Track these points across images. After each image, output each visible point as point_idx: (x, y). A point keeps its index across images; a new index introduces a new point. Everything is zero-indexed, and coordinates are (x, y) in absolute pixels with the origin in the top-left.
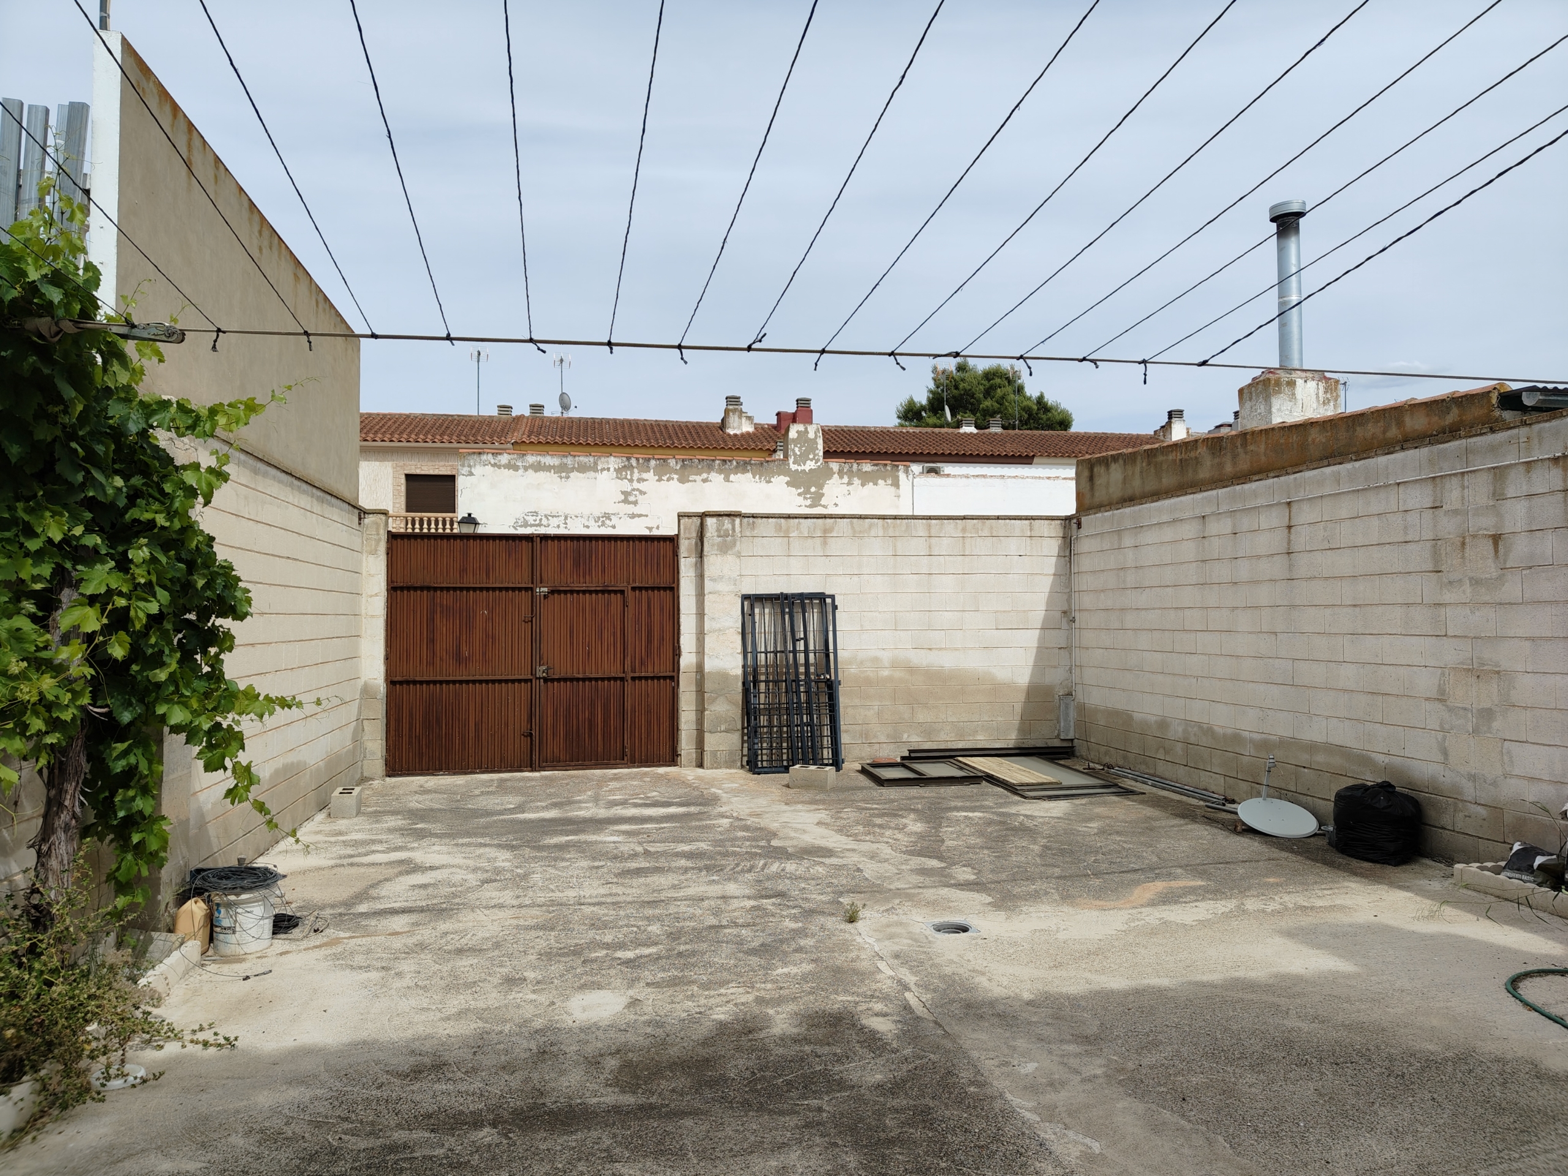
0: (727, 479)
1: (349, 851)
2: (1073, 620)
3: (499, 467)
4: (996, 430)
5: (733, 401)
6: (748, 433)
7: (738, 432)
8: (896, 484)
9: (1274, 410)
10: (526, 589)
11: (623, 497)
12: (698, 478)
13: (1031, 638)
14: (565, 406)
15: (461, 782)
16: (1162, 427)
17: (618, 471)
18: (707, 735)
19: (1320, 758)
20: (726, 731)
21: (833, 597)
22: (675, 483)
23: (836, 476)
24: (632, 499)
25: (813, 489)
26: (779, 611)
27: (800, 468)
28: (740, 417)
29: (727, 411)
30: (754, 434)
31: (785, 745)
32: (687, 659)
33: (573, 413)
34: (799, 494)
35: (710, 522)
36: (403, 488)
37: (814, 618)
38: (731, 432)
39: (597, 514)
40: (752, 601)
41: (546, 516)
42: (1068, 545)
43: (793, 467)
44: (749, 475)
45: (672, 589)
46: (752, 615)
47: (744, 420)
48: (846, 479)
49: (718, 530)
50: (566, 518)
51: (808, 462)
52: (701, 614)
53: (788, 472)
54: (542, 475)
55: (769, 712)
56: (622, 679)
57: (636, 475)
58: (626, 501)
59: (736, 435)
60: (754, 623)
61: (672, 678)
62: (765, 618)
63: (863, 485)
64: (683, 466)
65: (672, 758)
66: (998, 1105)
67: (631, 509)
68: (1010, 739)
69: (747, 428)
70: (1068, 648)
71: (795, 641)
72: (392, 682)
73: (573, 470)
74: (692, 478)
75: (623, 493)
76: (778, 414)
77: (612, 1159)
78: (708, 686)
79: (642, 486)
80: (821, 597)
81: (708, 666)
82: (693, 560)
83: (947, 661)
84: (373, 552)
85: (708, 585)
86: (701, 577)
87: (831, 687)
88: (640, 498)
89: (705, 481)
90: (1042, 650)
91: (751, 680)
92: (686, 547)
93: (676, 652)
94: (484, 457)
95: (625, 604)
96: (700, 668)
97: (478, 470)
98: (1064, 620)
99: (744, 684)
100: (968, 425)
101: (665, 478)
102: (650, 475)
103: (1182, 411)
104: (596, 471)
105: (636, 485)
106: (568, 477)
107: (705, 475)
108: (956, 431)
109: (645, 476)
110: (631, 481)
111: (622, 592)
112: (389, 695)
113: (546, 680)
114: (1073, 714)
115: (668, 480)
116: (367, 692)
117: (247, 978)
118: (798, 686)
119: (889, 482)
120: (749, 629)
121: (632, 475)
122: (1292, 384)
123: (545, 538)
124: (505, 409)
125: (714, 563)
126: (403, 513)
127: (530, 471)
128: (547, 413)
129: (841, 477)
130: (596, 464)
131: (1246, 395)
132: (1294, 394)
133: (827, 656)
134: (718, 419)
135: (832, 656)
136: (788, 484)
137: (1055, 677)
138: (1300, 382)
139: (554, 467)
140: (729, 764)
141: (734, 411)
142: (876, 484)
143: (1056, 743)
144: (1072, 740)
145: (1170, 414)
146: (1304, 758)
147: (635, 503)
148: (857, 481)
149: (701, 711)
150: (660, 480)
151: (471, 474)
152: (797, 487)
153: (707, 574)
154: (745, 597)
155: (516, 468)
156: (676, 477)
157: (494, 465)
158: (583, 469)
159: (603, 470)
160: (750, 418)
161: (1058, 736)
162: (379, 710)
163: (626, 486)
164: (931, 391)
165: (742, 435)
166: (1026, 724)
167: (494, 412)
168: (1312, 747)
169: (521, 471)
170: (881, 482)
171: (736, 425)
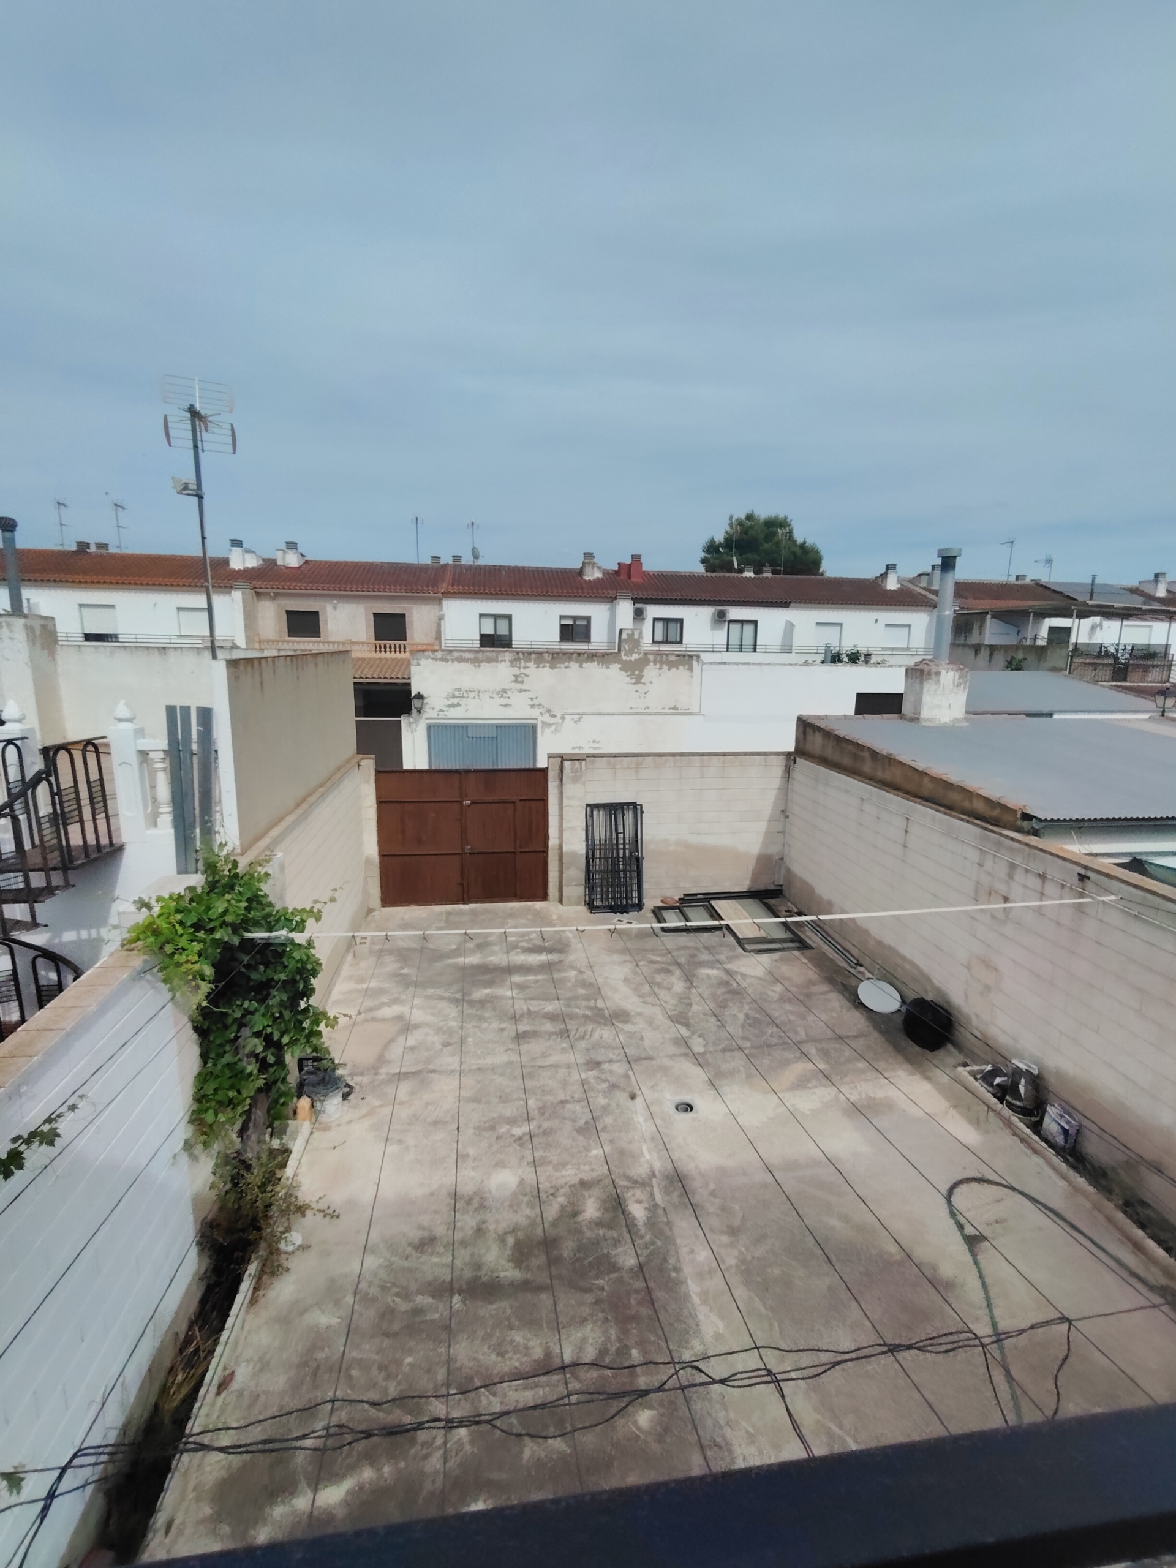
0: (581, 666)
1: (369, 1003)
2: (787, 817)
3: (436, 660)
4: (767, 574)
5: (589, 556)
6: (598, 578)
7: (591, 578)
8: (691, 669)
9: (925, 691)
10: (458, 801)
11: (514, 679)
12: (562, 666)
13: (762, 826)
14: (476, 557)
15: (424, 915)
16: (881, 575)
17: (511, 662)
18: (564, 888)
19: (907, 966)
20: (576, 885)
21: (641, 805)
22: (547, 670)
23: (652, 664)
24: (520, 679)
25: (637, 673)
26: (608, 812)
27: (628, 659)
28: (593, 568)
29: (584, 563)
30: (602, 579)
31: (610, 896)
32: (553, 842)
33: (481, 562)
34: (628, 676)
35: (567, 764)
36: (372, 622)
37: (629, 816)
38: (587, 578)
39: (498, 689)
40: (592, 807)
41: (466, 691)
42: (788, 770)
43: (624, 658)
44: (596, 663)
45: (544, 801)
46: (592, 816)
47: (595, 569)
48: (658, 666)
49: (572, 769)
50: (479, 692)
51: (634, 655)
52: (561, 816)
53: (619, 661)
54: (463, 665)
55: (600, 872)
56: (514, 853)
57: (523, 664)
58: (516, 681)
59: (590, 581)
60: (593, 821)
61: (544, 852)
62: (600, 817)
63: (669, 670)
64: (553, 658)
65: (544, 897)
66: (683, 1289)
67: (519, 686)
68: (744, 886)
69: (598, 575)
70: (783, 832)
71: (617, 834)
72: (382, 855)
73: (482, 661)
74: (558, 665)
75: (514, 676)
76: (619, 564)
77: (511, 1328)
78: (564, 861)
79: (527, 671)
80: (634, 805)
81: (565, 849)
82: (557, 783)
83: (709, 841)
84: (367, 782)
85: (565, 801)
86: (561, 793)
87: (638, 861)
88: (525, 679)
89: (567, 667)
90: (768, 834)
91: (590, 859)
92: (552, 776)
93: (546, 837)
94: (426, 653)
95: (515, 810)
96: (561, 847)
97: (423, 662)
98: (782, 816)
99: (586, 858)
100: (749, 571)
101: (541, 666)
102: (531, 664)
103: (895, 565)
104: (497, 661)
105: (522, 670)
106: (479, 666)
107: (566, 664)
108: (740, 575)
109: (528, 664)
110: (519, 668)
111: (514, 802)
112: (381, 863)
113: (470, 854)
114: (783, 871)
115: (543, 667)
116: (368, 861)
117: (335, 1148)
118: (619, 861)
119: (686, 667)
120: (590, 823)
121: (520, 663)
122: (938, 673)
123: (468, 771)
124: (435, 558)
125: (570, 789)
126: (373, 641)
127: (456, 662)
128: (464, 561)
129: (655, 664)
130: (497, 657)
131: (909, 674)
132: (939, 680)
133: (637, 841)
134: (578, 566)
135: (639, 842)
136: (621, 669)
137: (774, 850)
138: (943, 672)
139: (470, 659)
140: (578, 904)
141: (589, 563)
142: (677, 669)
143: (772, 887)
144: (781, 886)
146: (899, 962)
147: (522, 682)
148: (665, 667)
149: (561, 872)
150: (538, 667)
151: (418, 664)
152: (626, 672)
153: (564, 794)
154: (588, 805)
155: (447, 661)
156: (548, 665)
157: (433, 659)
158: (489, 660)
159: (501, 661)
160: (599, 568)
161: (773, 883)
162: (376, 872)
163: (516, 671)
164: (727, 533)
165: (594, 580)
166: (755, 878)
167: (429, 561)
168: (904, 958)
169: (450, 662)
170: (681, 667)
171: (590, 573)
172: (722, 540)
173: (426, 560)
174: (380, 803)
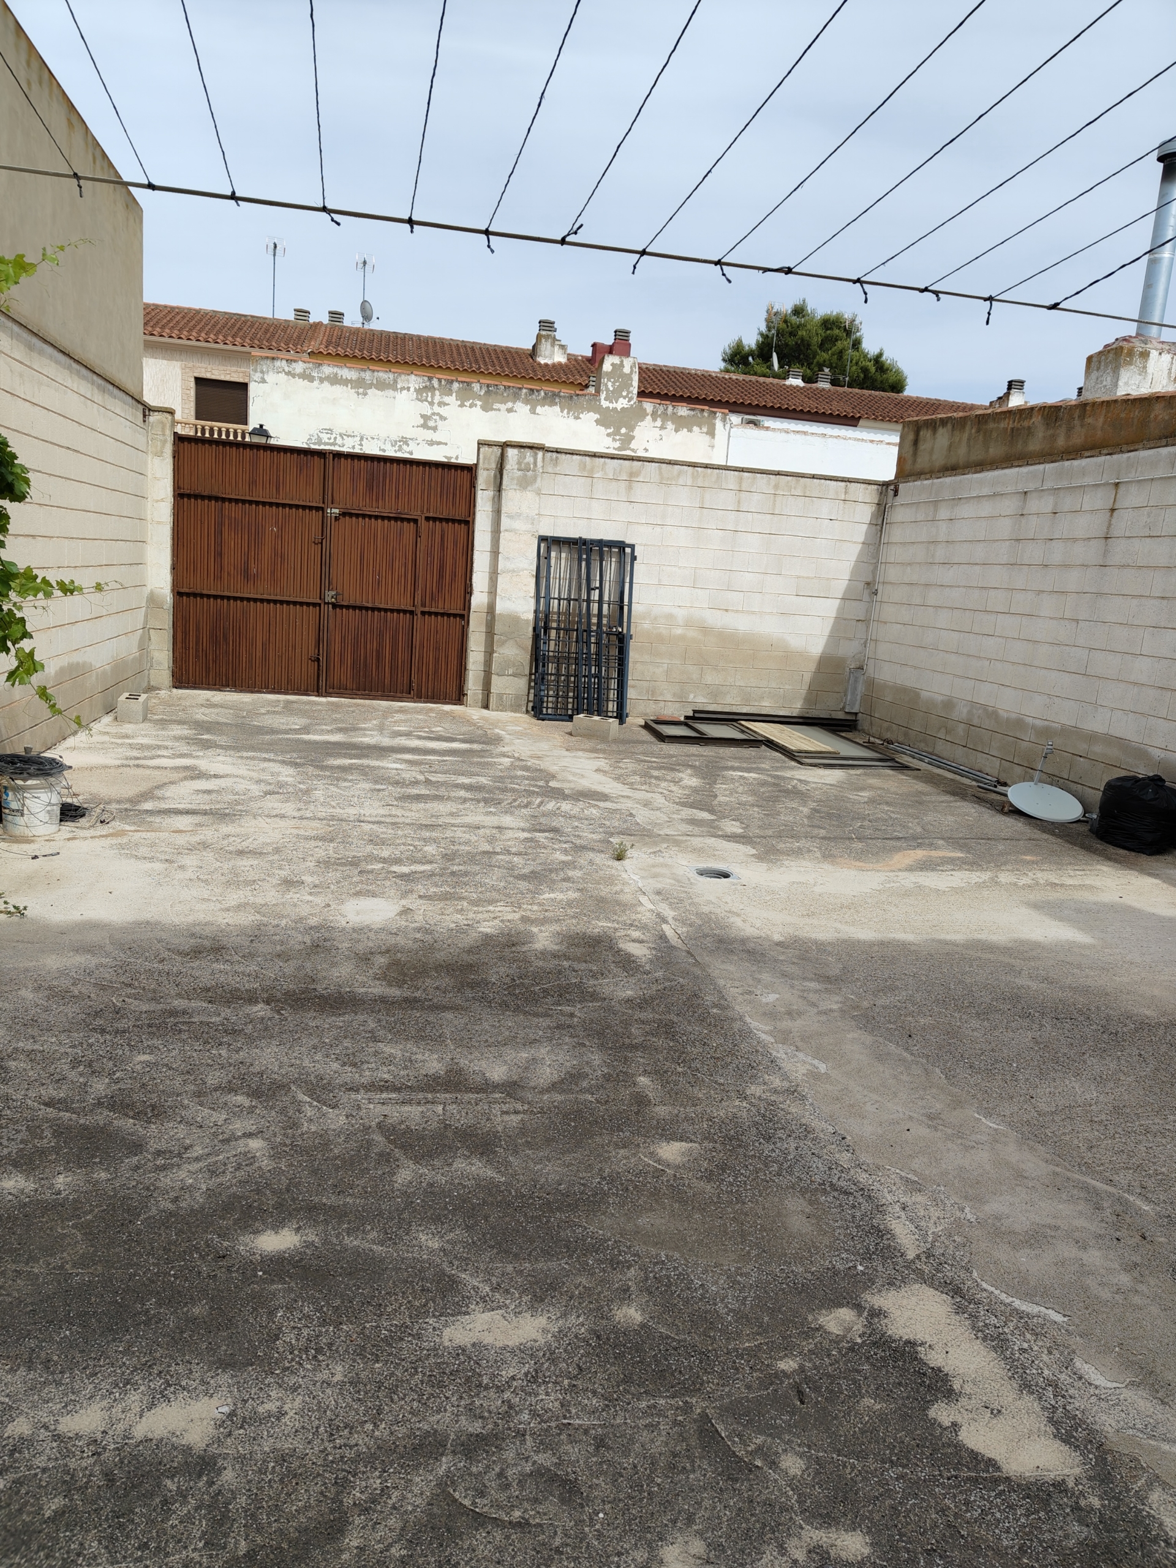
0: (533, 411)
1: (135, 753)
2: (876, 593)
3: (294, 376)
4: (824, 385)
5: (547, 326)
6: (560, 364)
7: (550, 362)
8: (711, 433)
9: (1121, 383)
10: (317, 509)
11: (422, 421)
12: (503, 407)
13: (830, 608)
14: (367, 316)
15: (247, 700)
16: (1000, 398)
17: (419, 391)
18: (494, 678)
19: (1098, 749)
20: (514, 675)
21: (632, 547)
22: (477, 411)
23: (649, 418)
24: (431, 424)
25: (623, 431)
26: (576, 556)
27: (611, 406)
28: (553, 345)
29: (539, 337)
30: (566, 365)
31: (571, 694)
32: (479, 599)
33: (374, 325)
34: (608, 435)
35: (511, 453)
36: (193, 393)
37: (611, 567)
38: (542, 360)
39: (394, 437)
40: (549, 543)
41: (341, 435)
42: (882, 511)
43: (605, 404)
44: (557, 408)
45: (468, 523)
46: (548, 558)
47: (556, 348)
48: (659, 423)
49: (519, 463)
50: (362, 439)
51: (621, 400)
52: (495, 553)
53: (598, 409)
54: (338, 389)
55: (558, 661)
56: (412, 613)
57: (437, 399)
58: (425, 426)
59: (546, 365)
60: (549, 566)
61: (462, 616)
62: (561, 563)
63: (676, 431)
64: (488, 392)
65: (458, 697)
66: (737, 1025)
67: (429, 435)
68: (795, 708)
69: (560, 358)
70: (865, 621)
71: (590, 589)
72: (179, 593)
73: (371, 386)
74: (496, 406)
75: (422, 416)
76: (594, 345)
77: (375, 1039)
78: (498, 628)
79: (442, 411)
80: (621, 546)
81: (499, 608)
82: (490, 493)
83: (742, 624)
84: (159, 454)
85: (505, 522)
86: (497, 512)
87: (622, 641)
88: (440, 423)
89: (510, 410)
90: (840, 621)
91: (542, 626)
92: (484, 478)
93: (468, 591)
94: (278, 363)
95: (418, 535)
96: (491, 609)
97: (271, 377)
98: (866, 592)
99: (534, 629)
100: (795, 377)
101: (467, 404)
102: (452, 399)
103: (1023, 382)
104: (395, 389)
105: (436, 409)
106: (365, 394)
107: (510, 405)
108: (782, 382)
109: (446, 399)
110: (432, 404)
111: (415, 521)
112: (177, 608)
113: (335, 606)
114: (861, 688)
115: (471, 406)
116: (153, 600)
117: (35, 857)
118: (589, 636)
119: (705, 430)
120: (543, 573)
121: (433, 397)
122: (1145, 355)
123: (338, 455)
124: (302, 313)
125: (513, 499)
126: (193, 420)
127: (326, 384)
128: (347, 322)
129: (654, 420)
130: (395, 382)
131: (1094, 365)
132: (1145, 367)
133: (622, 608)
134: (528, 345)
135: (626, 609)
136: (598, 422)
137: (849, 650)
138: (1154, 354)
139: (351, 381)
140: (515, 708)
141: (547, 337)
142: (690, 431)
143: (841, 715)
144: (856, 714)
145: (1011, 385)
146: (1082, 747)
147: (435, 429)
148: (670, 426)
149: (489, 653)
150: (462, 405)
151: (263, 381)
152: (607, 427)
153: (504, 510)
154: (543, 539)
155: (311, 379)
156: (479, 403)
157: (288, 373)
158: (381, 386)
159: (402, 389)
160: (563, 347)
161: (843, 709)
162: (165, 620)
163: (426, 409)
164: (762, 334)
165: (554, 365)
166: (813, 693)
167: (290, 316)
168: (1092, 737)
169: (316, 383)
170: (695, 429)
171: (547, 353)
172: (754, 346)
173: (286, 314)
174: (180, 495)
